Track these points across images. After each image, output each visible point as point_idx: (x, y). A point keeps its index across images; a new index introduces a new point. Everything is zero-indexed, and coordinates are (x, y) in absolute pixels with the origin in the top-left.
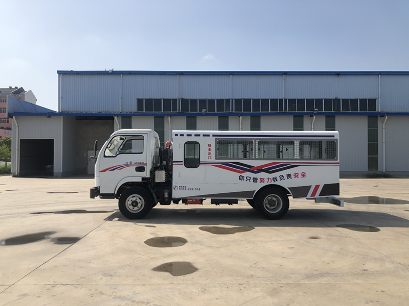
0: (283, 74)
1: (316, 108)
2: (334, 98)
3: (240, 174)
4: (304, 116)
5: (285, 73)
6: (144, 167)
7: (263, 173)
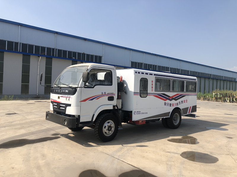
0: (55, 33)
1: (73, 57)
2: (83, 53)
3: (164, 102)
4: (78, 61)
5: (57, 33)
6: (113, 97)
7: (173, 100)
